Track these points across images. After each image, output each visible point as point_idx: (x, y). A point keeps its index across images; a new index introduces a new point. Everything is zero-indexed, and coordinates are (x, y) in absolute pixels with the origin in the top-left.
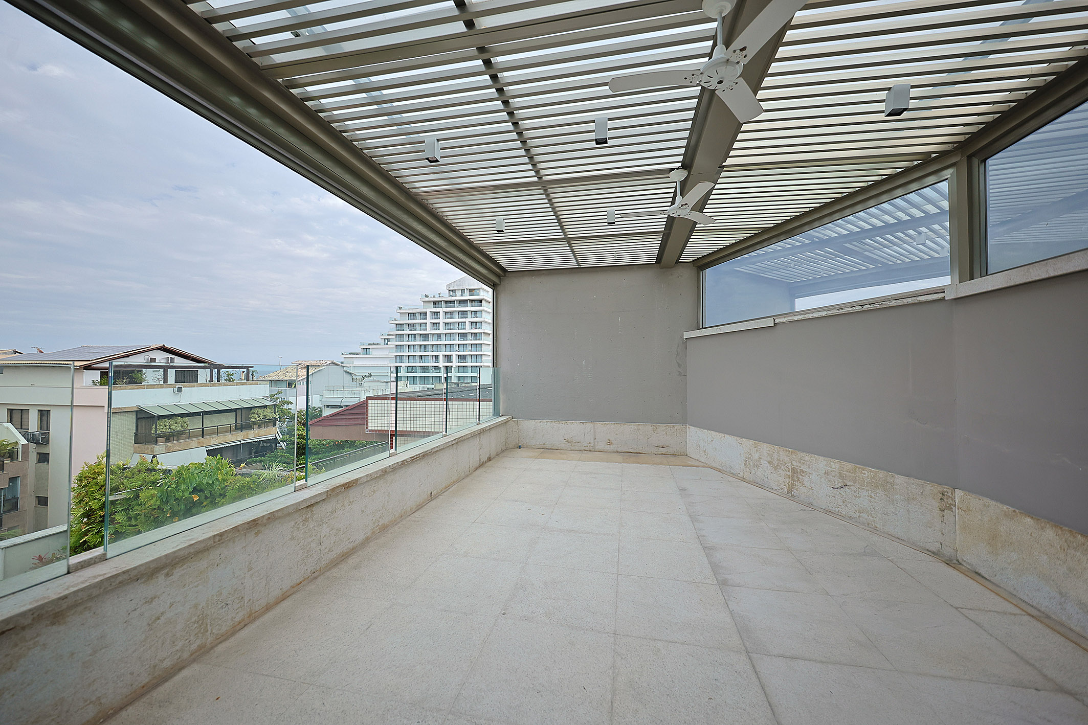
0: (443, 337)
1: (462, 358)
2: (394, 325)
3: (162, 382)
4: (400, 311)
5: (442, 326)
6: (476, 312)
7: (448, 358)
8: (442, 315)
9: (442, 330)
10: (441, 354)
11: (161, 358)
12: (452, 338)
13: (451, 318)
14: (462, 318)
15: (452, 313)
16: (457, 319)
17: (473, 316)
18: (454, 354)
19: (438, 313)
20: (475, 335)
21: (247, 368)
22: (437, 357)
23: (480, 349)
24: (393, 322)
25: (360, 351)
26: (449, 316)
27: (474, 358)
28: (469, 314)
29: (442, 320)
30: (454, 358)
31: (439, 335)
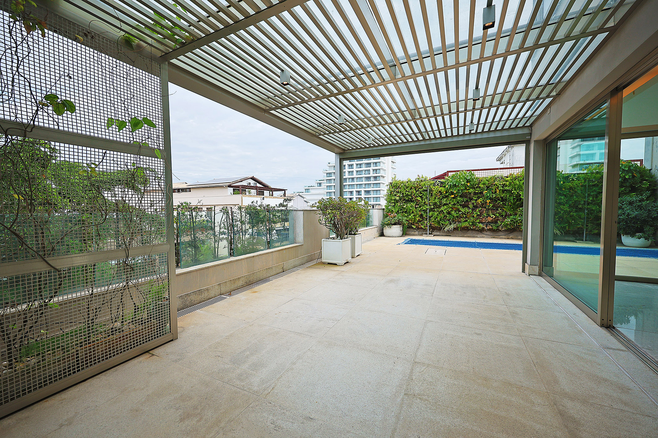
0: (355, 180)
1: (367, 192)
2: (326, 174)
3: (256, 195)
4: (329, 165)
5: (355, 173)
6: (376, 163)
7: (359, 192)
8: (355, 166)
9: (355, 175)
10: (354, 190)
11: (252, 183)
12: (361, 180)
13: (360, 168)
14: (367, 167)
15: (360, 164)
16: (364, 168)
17: (374, 165)
18: (363, 190)
19: (352, 165)
20: (375, 178)
21: (284, 190)
22: (351, 192)
23: (379, 186)
24: (325, 172)
25: (304, 191)
26: (359, 167)
27: (375, 192)
28: (372, 165)
29: (355, 169)
30: (363, 193)
31: (353, 179)
